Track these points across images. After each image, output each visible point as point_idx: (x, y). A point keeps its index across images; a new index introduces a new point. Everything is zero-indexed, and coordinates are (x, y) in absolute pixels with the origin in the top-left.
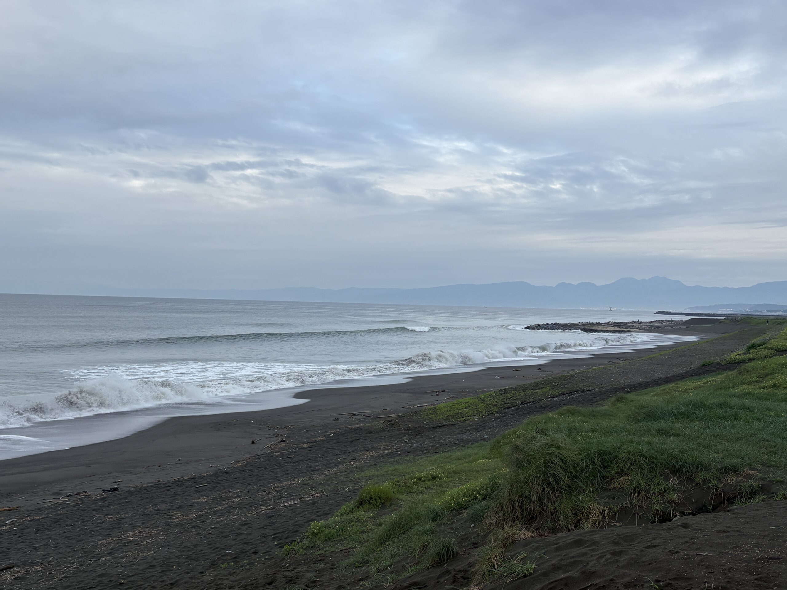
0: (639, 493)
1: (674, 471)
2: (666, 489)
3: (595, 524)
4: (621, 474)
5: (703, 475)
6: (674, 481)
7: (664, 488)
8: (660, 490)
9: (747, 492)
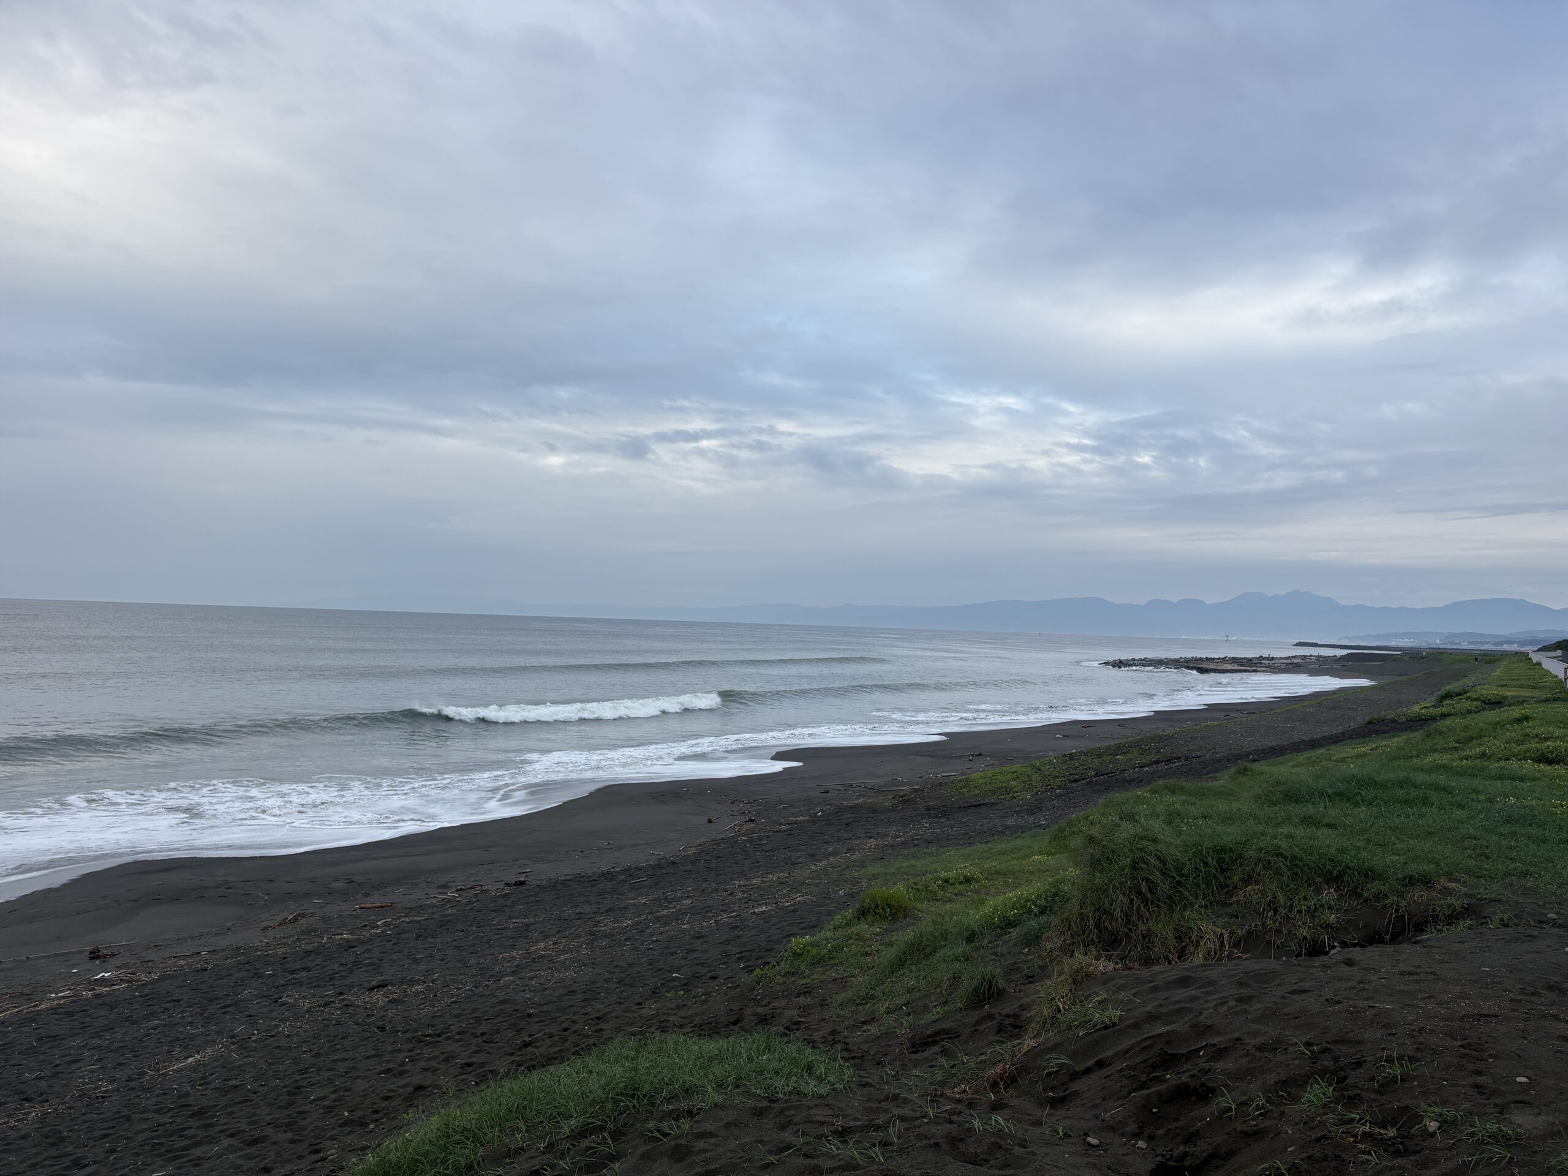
0: (1276, 911)
1: (1330, 880)
2: (1318, 906)
3: (1209, 954)
4: (1247, 881)
5: (1374, 887)
6: (1329, 895)
7: (1315, 905)
8: (1308, 907)
9: (1444, 914)
